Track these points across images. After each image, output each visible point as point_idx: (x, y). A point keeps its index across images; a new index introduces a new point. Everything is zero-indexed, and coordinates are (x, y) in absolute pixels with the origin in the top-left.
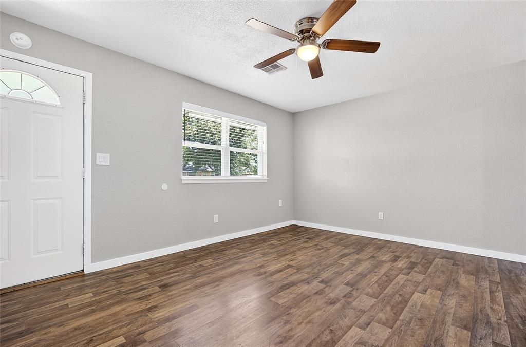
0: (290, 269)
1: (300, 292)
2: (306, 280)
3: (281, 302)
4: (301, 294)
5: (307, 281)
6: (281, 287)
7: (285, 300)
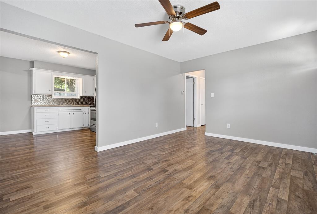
0: (189, 184)
1: (181, 165)
2: (177, 173)
3: (190, 161)
4: (181, 164)
5: (176, 171)
6: (192, 168)
7: (188, 161)
